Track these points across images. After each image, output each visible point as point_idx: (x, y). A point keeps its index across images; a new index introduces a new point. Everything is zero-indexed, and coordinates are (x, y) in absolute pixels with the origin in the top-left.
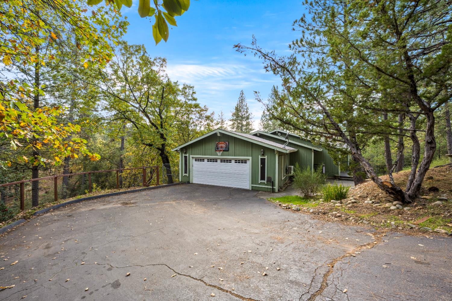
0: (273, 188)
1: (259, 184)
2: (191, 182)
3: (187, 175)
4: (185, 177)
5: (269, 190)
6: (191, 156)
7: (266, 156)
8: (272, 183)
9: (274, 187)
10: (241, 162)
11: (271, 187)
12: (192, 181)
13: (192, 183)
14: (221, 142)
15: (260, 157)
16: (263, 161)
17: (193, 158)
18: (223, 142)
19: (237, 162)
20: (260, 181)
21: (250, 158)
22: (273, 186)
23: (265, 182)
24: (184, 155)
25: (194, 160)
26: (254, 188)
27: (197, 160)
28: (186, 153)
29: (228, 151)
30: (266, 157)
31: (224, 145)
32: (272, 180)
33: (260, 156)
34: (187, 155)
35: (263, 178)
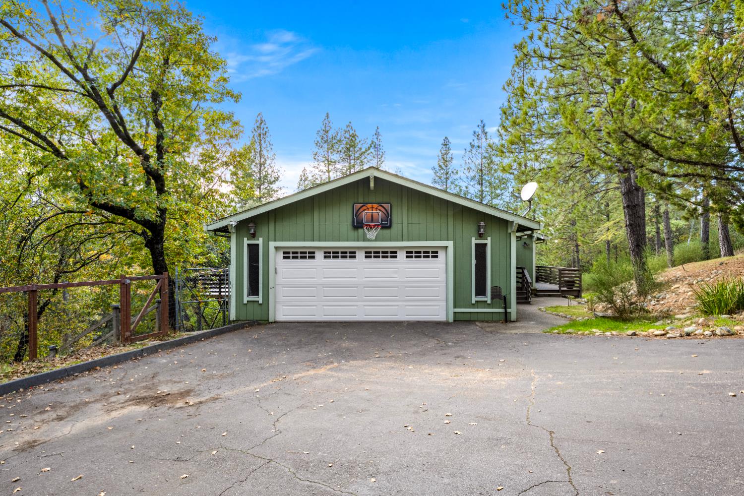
0: (506, 313)
1: (473, 306)
2: (271, 319)
3: (260, 299)
4: (250, 306)
5: (495, 318)
6: (272, 244)
7: (489, 239)
8: (502, 301)
9: (509, 310)
10: (422, 255)
11: (502, 310)
12: (275, 316)
13: (275, 322)
14: (369, 205)
15: (474, 241)
16: (481, 250)
17: (277, 248)
18: (375, 205)
19: (414, 255)
20: (474, 299)
21: (450, 244)
22: (505, 308)
23: (488, 299)
24: (246, 242)
25: (281, 255)
26: (460, 317)
27: (288, 254)
28: (253, 236)
29: (389, 227)
30: (488, 241)
31: (379, 214)
32: (503, 294)
33: (473, 239)
34: (260, 241)
35: (481, 291)
